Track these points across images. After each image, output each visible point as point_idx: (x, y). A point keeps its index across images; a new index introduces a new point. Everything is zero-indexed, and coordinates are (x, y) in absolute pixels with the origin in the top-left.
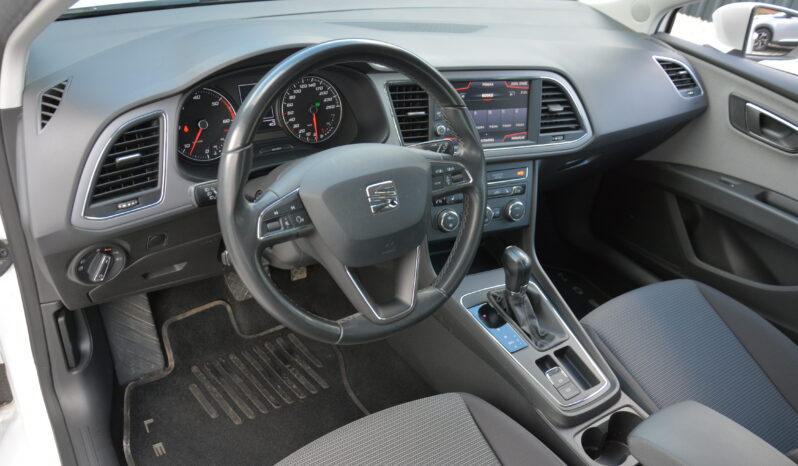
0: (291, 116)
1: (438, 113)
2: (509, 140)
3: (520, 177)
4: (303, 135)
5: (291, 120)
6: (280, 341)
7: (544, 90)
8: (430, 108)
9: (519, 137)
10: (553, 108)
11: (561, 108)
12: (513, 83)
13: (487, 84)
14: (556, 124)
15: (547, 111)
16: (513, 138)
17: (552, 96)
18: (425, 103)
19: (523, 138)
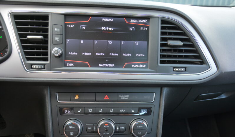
1: (57, 39)
2: (130, 67)
8: (49, 33)
9: (140, 66)
10: (171, 43)
11: (180, 43)
12: (132, 21)
13: (107, 20)
14: (175, 57)
15: (166, 45)
16: (133, 66)
17: (170, 34)
18: (47, 30)
19: (144, 66)
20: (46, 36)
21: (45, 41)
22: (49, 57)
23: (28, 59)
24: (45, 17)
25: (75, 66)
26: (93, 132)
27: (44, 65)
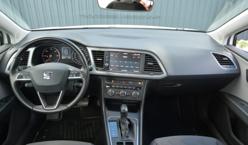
0: (75, 57)
1: (107, 60)
2: (133, 71)
3: (139, 84)
4: (78, 62)
5: (75, 58)
6: (90, 121)
7: (146, 58)
8: (104, 58)
9: (137, 71)
10: (149, 63)
11: (152, 64)
12: (135, 54)
13: (125, 54)
14: (151, 69)
15: (147, 64)
16: (134, 71)
17: (149, 60)
18: (103, 57)
19: (138, 72)
20: (103, 59)
21: (103, 61)
22: (104, 66)
23: (97, 67)
24: (103, 52)
25: (113, 70)
26: (118, 95)
27: (102, 69)
